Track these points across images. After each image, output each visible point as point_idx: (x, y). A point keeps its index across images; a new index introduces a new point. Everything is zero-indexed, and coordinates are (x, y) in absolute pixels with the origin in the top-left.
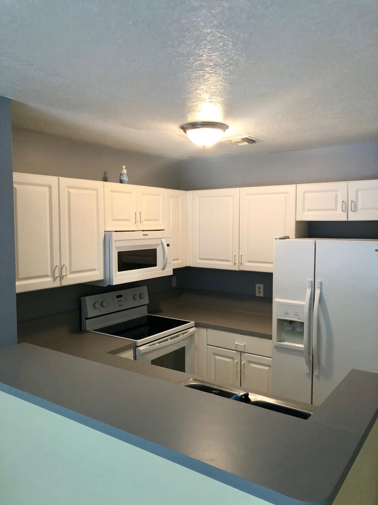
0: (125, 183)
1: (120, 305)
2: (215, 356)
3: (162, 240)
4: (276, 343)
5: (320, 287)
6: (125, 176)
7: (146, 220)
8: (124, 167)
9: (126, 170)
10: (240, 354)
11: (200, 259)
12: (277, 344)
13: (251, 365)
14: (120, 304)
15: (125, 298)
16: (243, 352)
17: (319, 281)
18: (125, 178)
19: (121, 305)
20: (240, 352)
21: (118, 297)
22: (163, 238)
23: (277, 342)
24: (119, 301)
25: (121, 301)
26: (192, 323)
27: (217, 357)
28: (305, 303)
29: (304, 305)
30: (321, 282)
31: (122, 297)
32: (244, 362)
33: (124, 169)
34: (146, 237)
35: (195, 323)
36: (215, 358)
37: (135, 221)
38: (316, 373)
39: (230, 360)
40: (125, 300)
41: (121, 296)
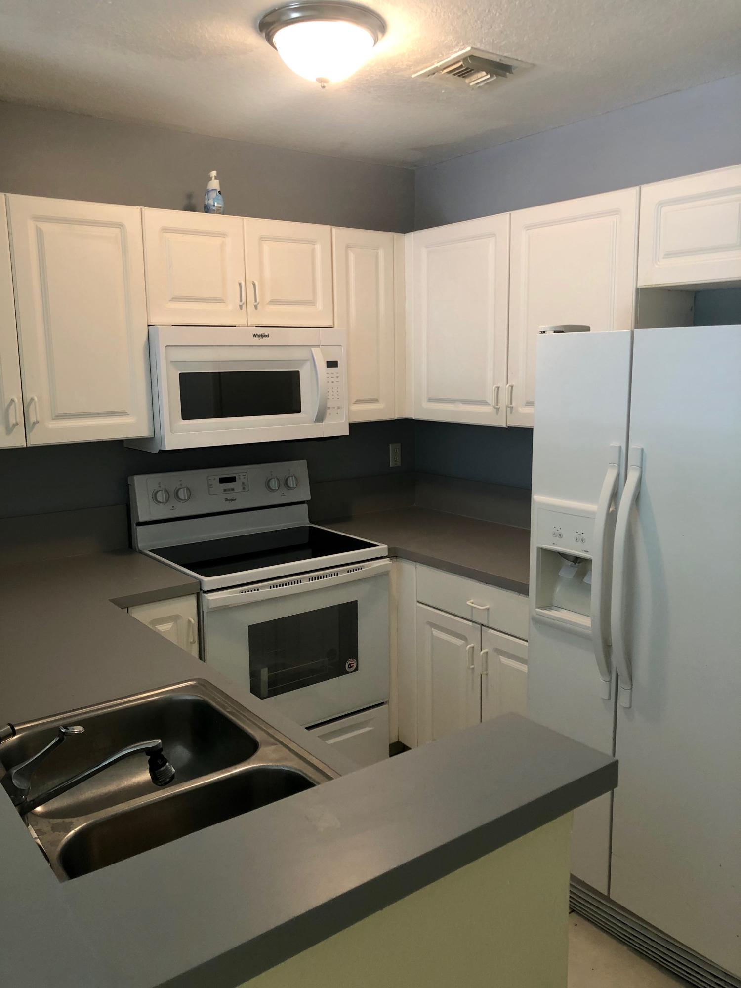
0: (213, 212)
1: (227, 500)
2: (433, 629)
3: (313, 349)
4: (536, 611)
5: (639, 464)
6: (214, 195)
7: (273, 302)
8: (214, 174)
9: (217, 181)
10: (480, 629)
11: (430, 400)
12: (537, 614)
13: (502, 660)
14: (230, 496)
15: (243, 483)
16: (486, 626)
17: (637, 448)
18: (215, 201)
19: (232, 500)
20: (480, 626)
21: (223, 480)
22: (318, 346)
23: (537, 609)
24: (225, 490)
25: (233, 489)
26: (382, 548)
27: (436, 633)
28: (598, 507)
29: (594, 513)
30: (642, 450)
31: (235, 481)
32: (486, 650)
33: (213, 179)
34: (264, 341)
35: (389, 549)
36: (432, 633)
37: (238, 303)
38: (623, 701)
39: (460, 642)
40: (244, 488)
41: (232, 479)
